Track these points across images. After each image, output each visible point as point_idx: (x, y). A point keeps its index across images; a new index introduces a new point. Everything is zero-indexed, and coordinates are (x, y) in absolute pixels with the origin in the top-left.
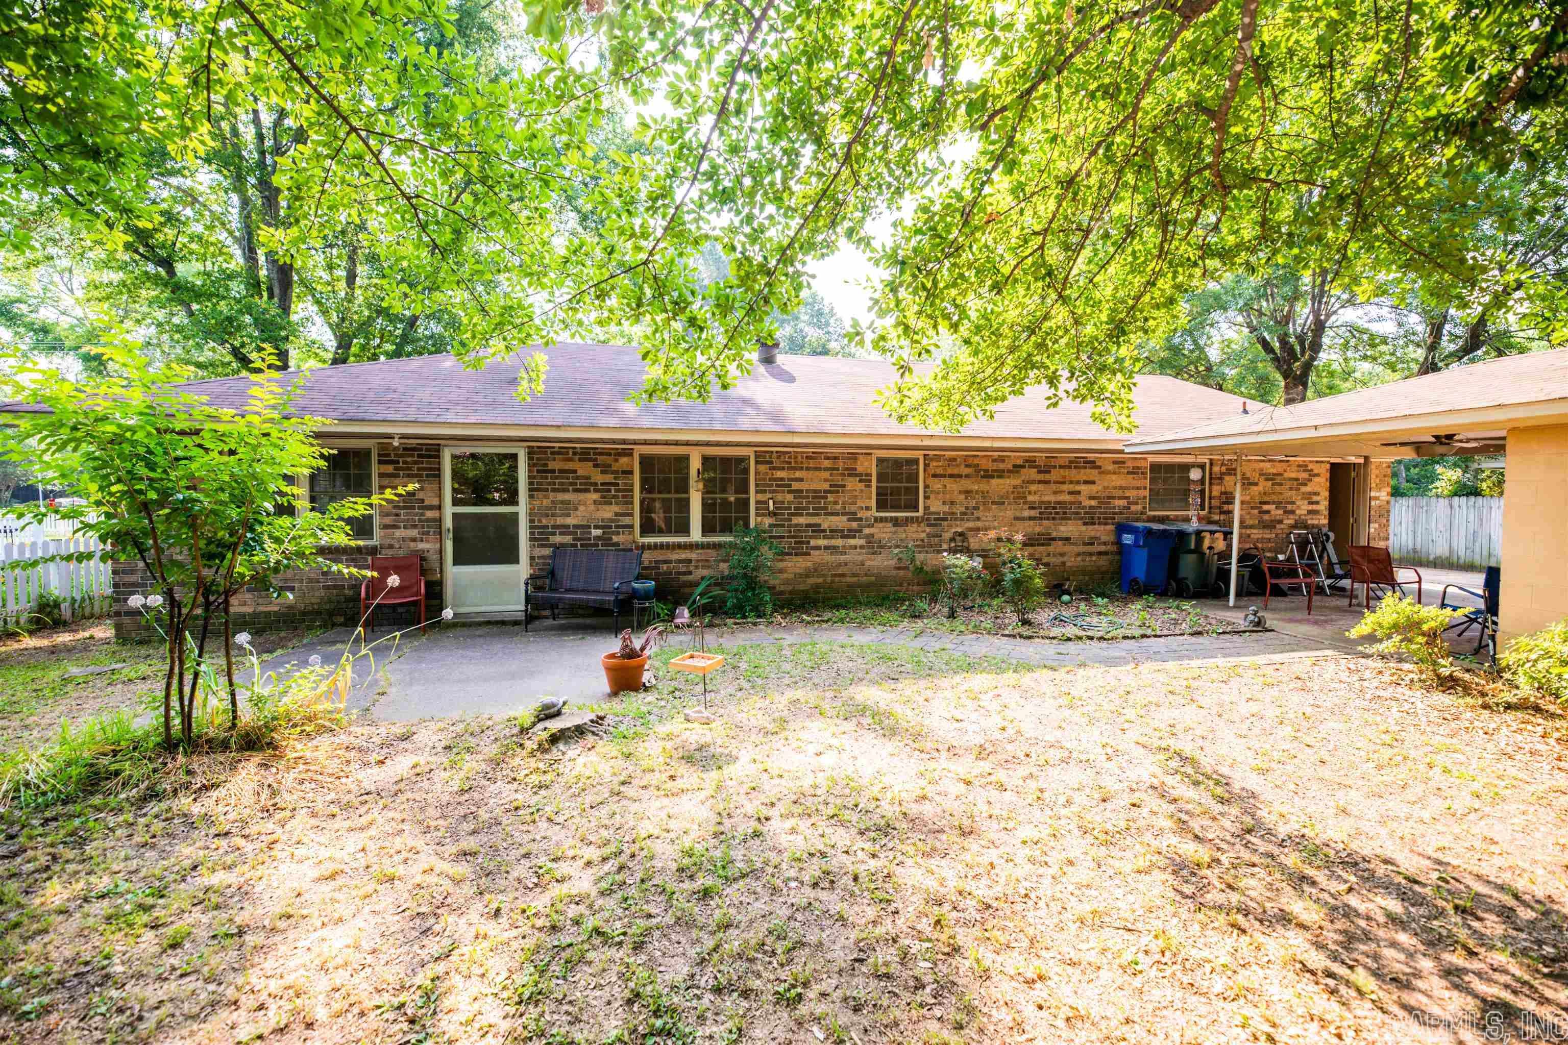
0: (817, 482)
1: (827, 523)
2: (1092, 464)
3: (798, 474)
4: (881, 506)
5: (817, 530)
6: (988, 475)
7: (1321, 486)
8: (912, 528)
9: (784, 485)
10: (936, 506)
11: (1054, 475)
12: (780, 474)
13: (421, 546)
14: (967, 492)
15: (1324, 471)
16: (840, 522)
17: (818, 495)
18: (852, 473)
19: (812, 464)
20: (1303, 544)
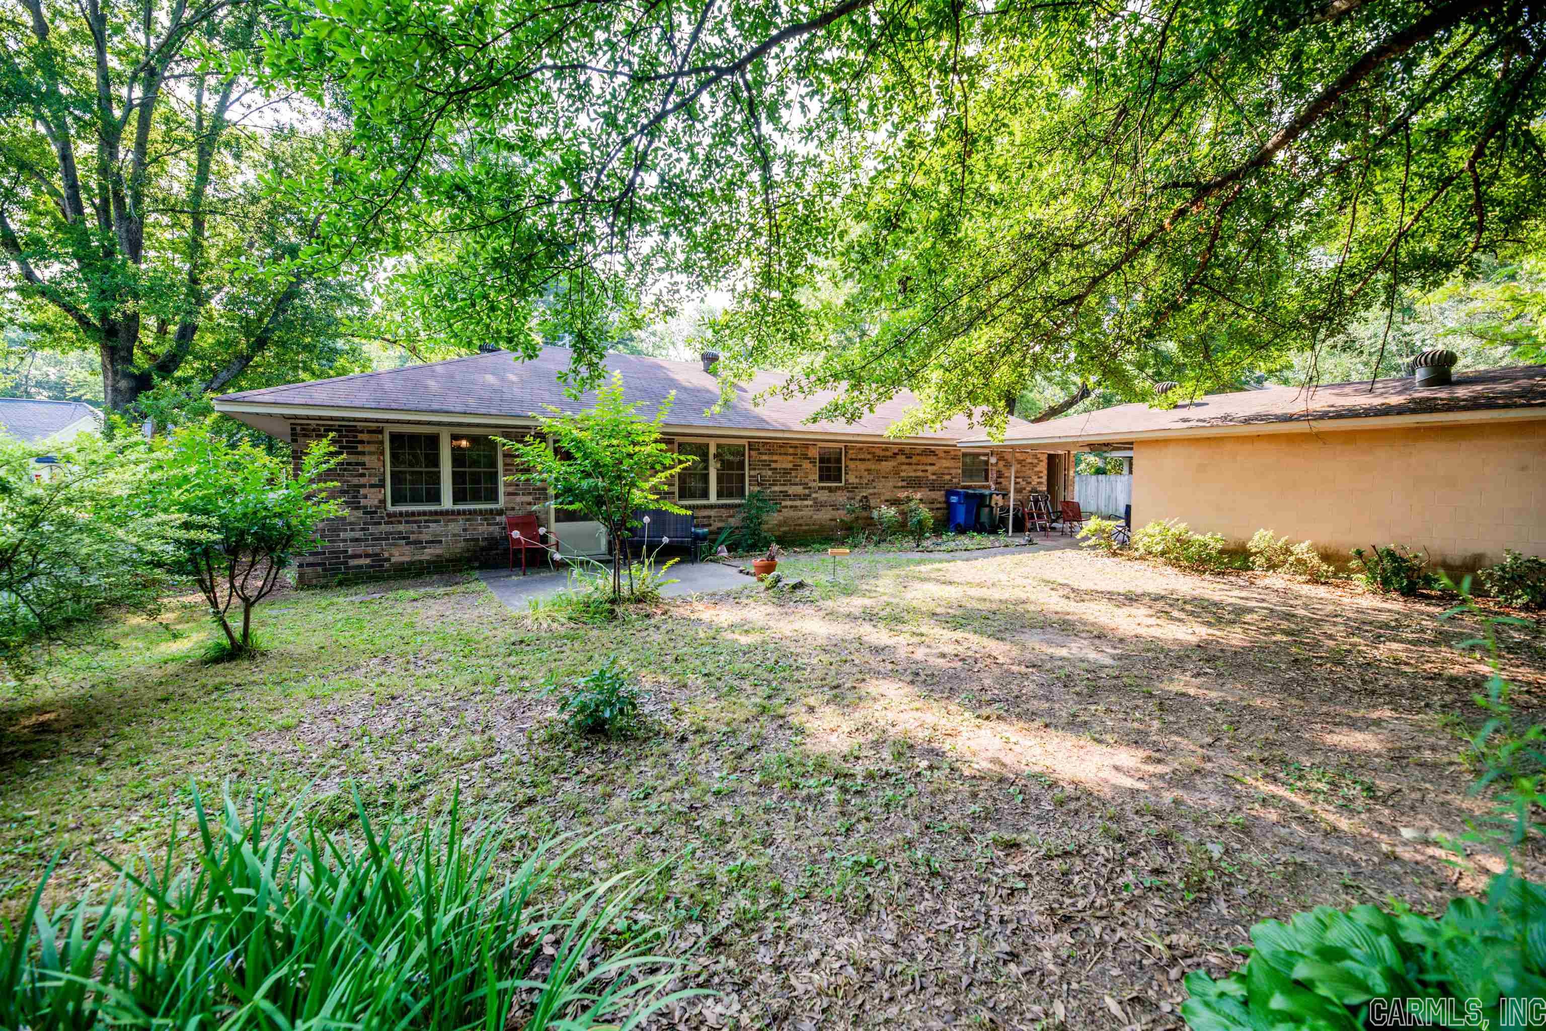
0: (785, 463)
1: (791, 490)
2: (933, 453)
3: (775, 458)
4: (821, 479)
5: (786, 495)
6: (880, 459)
7: (1043, 467)
8: (839, 493)
9: (767, 465)
10: (852, 479)
11: (914, 460)
12: (764, 457)
13: (534, 508)
14: (868, 470)
15: (1044, 458)
16: (799, 490)
17: (787, 472)
18: (806, 457)
19: (782, 450)
20: (1036, 501)
